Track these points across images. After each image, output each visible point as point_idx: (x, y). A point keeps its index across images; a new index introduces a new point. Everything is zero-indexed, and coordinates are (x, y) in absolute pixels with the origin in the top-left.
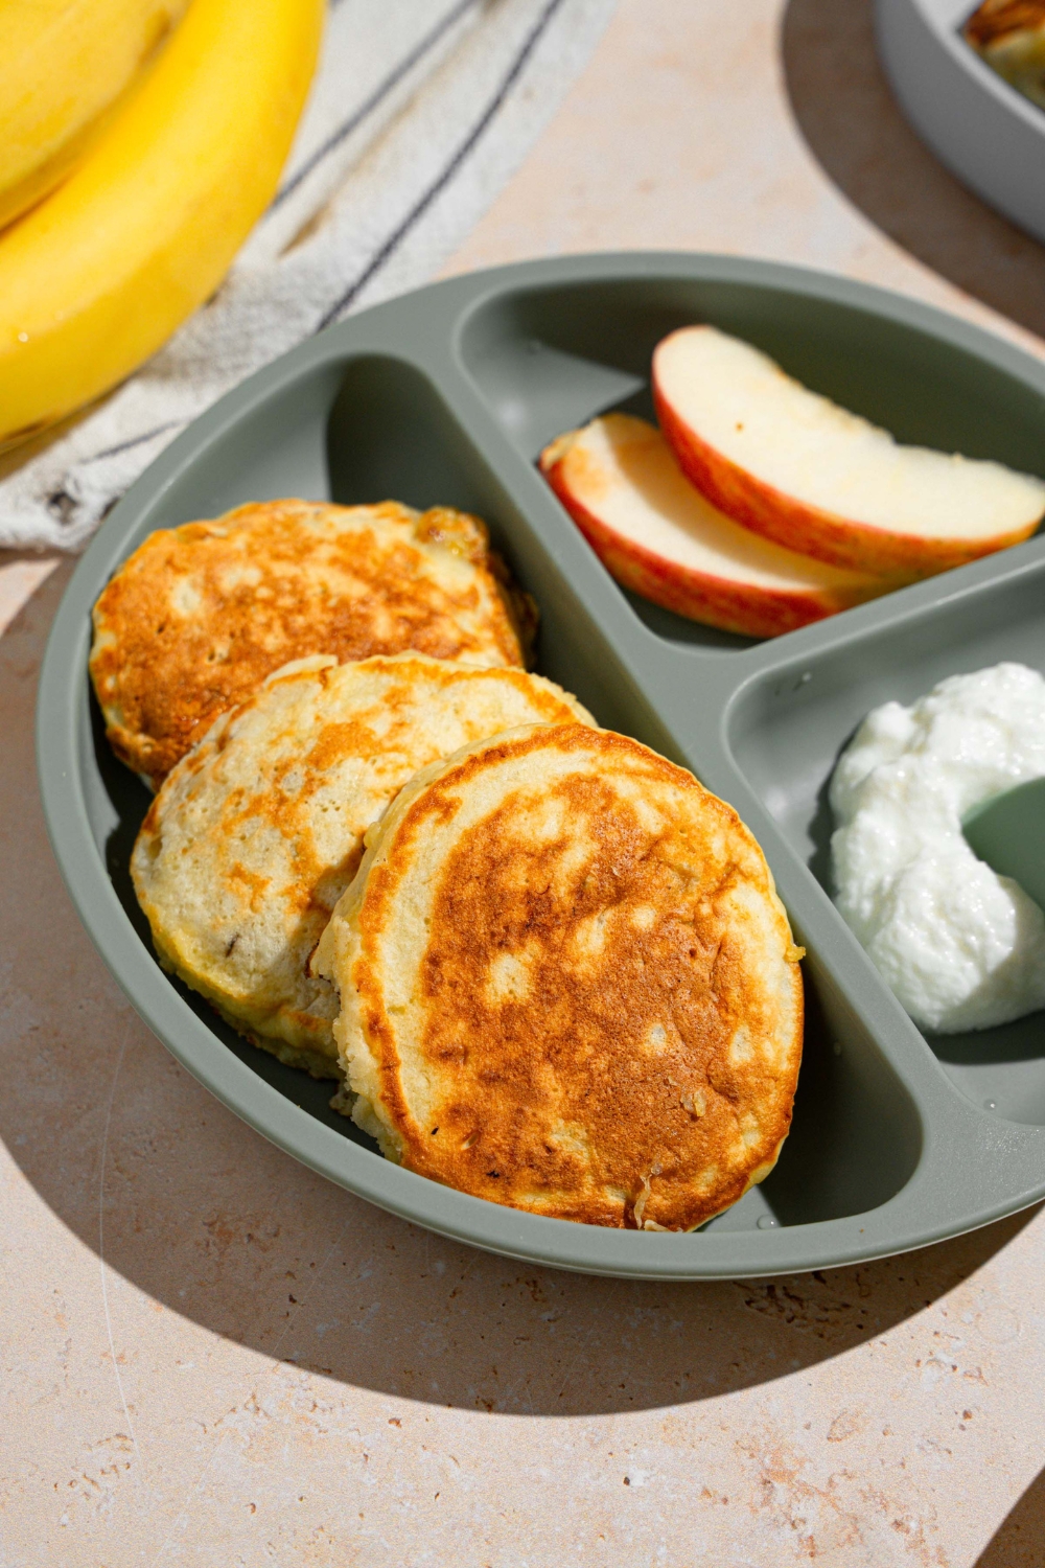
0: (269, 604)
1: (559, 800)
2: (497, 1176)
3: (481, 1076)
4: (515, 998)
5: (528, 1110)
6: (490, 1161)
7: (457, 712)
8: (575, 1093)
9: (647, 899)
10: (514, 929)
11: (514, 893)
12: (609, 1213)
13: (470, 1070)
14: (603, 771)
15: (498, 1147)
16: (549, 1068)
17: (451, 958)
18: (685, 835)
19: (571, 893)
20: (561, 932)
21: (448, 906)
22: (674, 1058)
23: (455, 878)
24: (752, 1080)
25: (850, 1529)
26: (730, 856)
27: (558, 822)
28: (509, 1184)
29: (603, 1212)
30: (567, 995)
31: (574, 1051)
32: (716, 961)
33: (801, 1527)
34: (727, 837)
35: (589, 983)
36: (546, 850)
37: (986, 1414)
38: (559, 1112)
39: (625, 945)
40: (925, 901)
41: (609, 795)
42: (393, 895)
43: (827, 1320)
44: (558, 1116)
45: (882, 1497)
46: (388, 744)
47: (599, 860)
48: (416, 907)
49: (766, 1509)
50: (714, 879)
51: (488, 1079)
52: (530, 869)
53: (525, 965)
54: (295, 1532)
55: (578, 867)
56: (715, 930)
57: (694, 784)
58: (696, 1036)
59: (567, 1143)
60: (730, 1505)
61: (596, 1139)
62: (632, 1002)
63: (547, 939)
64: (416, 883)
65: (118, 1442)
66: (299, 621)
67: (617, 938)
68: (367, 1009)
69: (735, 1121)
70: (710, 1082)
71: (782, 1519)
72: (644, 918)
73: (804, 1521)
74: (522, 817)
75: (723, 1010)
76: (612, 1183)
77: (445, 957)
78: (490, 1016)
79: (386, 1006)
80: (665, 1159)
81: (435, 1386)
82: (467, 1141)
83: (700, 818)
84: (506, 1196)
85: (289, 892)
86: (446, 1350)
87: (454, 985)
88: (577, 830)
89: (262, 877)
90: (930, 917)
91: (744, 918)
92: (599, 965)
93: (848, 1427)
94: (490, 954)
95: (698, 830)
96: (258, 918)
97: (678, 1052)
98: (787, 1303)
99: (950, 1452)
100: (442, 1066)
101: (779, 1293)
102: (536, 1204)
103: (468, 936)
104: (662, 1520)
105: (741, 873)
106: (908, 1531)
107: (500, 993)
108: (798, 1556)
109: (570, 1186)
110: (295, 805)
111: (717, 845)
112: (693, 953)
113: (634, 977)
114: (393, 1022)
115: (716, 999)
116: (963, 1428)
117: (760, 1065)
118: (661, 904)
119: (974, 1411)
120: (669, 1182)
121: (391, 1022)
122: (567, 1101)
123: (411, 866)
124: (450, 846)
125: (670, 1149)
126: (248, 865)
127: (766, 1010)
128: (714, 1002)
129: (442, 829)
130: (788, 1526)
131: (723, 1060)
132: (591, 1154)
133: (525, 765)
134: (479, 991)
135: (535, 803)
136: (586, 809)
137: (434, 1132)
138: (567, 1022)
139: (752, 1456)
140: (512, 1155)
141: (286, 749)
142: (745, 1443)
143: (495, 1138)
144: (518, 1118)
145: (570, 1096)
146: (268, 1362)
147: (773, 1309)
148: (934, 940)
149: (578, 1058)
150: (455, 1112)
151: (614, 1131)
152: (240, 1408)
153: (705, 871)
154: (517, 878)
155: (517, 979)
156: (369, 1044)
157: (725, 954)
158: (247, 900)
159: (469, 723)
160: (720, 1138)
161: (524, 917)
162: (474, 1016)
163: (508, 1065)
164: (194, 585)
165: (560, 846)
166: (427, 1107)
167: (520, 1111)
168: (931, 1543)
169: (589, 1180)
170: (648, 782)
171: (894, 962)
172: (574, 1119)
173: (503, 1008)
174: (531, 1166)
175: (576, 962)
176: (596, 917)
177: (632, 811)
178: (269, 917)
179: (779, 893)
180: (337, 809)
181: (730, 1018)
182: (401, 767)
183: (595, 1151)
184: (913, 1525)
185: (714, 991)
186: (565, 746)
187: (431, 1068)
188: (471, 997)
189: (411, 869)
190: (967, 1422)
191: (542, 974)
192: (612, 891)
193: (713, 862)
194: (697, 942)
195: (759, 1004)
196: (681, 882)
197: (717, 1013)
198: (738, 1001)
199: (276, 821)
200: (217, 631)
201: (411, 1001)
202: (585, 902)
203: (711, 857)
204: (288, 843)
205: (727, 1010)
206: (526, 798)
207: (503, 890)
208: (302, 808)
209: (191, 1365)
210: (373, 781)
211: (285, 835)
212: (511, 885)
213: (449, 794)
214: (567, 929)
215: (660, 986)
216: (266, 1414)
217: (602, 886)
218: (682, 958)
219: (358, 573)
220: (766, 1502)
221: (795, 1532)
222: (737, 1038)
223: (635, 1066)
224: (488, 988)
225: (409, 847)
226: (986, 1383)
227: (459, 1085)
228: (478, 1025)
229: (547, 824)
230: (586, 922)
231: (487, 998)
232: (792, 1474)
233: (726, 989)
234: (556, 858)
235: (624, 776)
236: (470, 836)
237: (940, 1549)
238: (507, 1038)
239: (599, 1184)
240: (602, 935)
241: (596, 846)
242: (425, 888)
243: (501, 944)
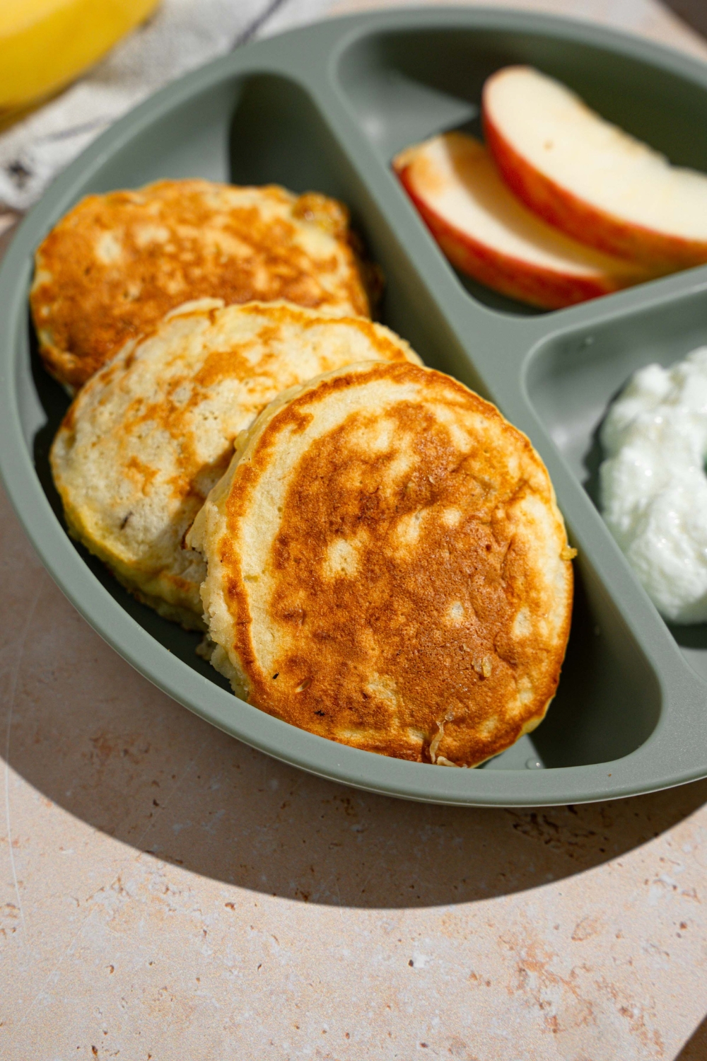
0: (173, 257)
1: (390, 421)
2: (322, 715)
3: (315, 635)
4: (346, 574)
5: (351, 664)
6: (318, 702)
7: (314, 349)
8: (388, 653)
9: (455, 503)
10: (349, 520)
11: (350, 492)
12: (410, 749)
13: (307, 630)
14: (427, 400)
15: (325, 692)
16: (369, 631)
17: (297, 540)
18: (488, 455)
19: (395, 494)
20: (386, 525)
21: (297, 499)
22: (468, 629)
23: (304, 476)
24: (529, 651)
25: (586, 1012)
26: (522, 474)
27: (388, 438)
28: (332, 721)
29: (405, 748)
30: (387, 575)
31: (390, 619)
32: (506, 555)
33: (547, 1008)
34: (520, 458)
35: (405, 566)
36: (378, 459)
37: (698, 926)
38: (375, 667)
39: (435, 538)
40: (671, 518)
41: (430, 419)
42: (254, 487)
43: (576, 844)
44: (374, 670)
45: (613, 988)
46: (259, 370)
47: (419, 469)
48: (272, 498)
49: (521, 992)
50: (508, 491)
51: (320, 637)
52: (364, 473)
53: (356, 549)
54: (144, 991)
55: (402, 474)
56: (507, 530)
57: (497, 416)
58: (487, 613)
59: (380, 692)
60: (491, 988)
61: (403, 691)
62: (438, 583)
63: (374, 529)
64: (273, 479)
65: (7, 910)
66: (197, 272)
67: (430, 532)
68: (228, 576)
69: (513, 682)
70: (496, 651)
71: (533, 1001)
72: (451, 517)
73: (550, 1004)
74: (361, 431)
75: (509, 594)
76: (415, 726)
77: (292, 539)
78: (325, 588)
79: (243, 574)
80: (457, 709)
81: (264, 878)
82: (301, 686)
83: (501, 442)
84: (329, 730)
85: (173, 481)
86: (275, 850)
87: (298, 561)
88: (403, 445)
89: (153, 468)
90: (675, 531)
91: (531, 523)
92: (414, 553)
93: (589, 930)
94: (328, 538)
95: (498, 452)
96: (147, 501)
97: (472, 625)
98: (546, 829)
99: (668, 954)
100: (284, 625)
101: (540, 820)
102: (352, 738)
103: (312, 524)
104: (437, 996)
105: (530, 488)
106: (631, 1016)
107: (334, 570)
108: (543, 1032)
109: (380, 726)
110: (182, 413)
111: (512, 464)
112: (488, 548)
113: (441, 564)
114: (248, 588)
115: (504, 585)
116: (679, 936)
117: (536, 640)
118: (465, 507)
119: (688, 923)
120: (459, 727)
121: (246, 587)
122: (382, 658)
123: (270, 465)
124: (301, 452)
125: (461, 701)
126: (143, 458)
127: (543, 596)
128: (503, 588)
129: (296, 438)
130: (537, 1007)
131: (507, 633)
132: (398, 701)
133: (365, 392)
134: (318, 567)
135: (371, 422)
136: (411, 429)
137: (275, 677)
138: (386, 596)
139: (511, 948)
140: (336, 699)
141: (178, 369)
142: (506, 939)
143: (324, 685)
144: (342, 669)
145: (385, 655)
146: (132, 852)
147: (534, 833)
148: (678, 550)
149: (392, 625)
150: (293, 662)
151: (418, 685)
152: (108, 887)
153: (502, 484)
154: (353, 480)
155: (348, 560)
156: (227, 604)
157: (514, 550)
158: (140, 486)
159: (324, 359)
160: (501, 695)
161: (358, 512)
162: (313, 587)
163: (337, 627)
164: (116, 239)
165: (389, 457)
166: (270, 657)
167: (344, 664)
168: (650, 1027)
169: (395, 722)
170: (461, 411)
171: (644, 566)
172: (387, 673)
173: (336, 582)
174: (351, 709)
175: (396, 549)
176: (414, 514)
177: (447, 433)
178: (156, 500)
179: (559, 505)
180: (216, 418)
181: (515, 600)
182: (268, 389)
183: (402, 699)
184: (636, 1012)
185: (503, 579)
186: (398, 379)
187: (276, 626)
188: (311, 572)
189: (269, 468)
190: (682, 932)
191: (368, 557)
192: (428, 495)
193: (508, 477)
194: (492, 539)
195: (538, 591)
196: (483, 492)
197: (504, 596)
198: (522, 588)
199: (167, 425)
200: (131, 276)
201: (263, 572)
202: (406, 502)
203: (507, 473)
204: (175, 443)
205: (512, 595)
206: (365, 418)
207: (341, 488)
208: (188, 416)
209: (70, 851)
210: (245, 398)
211: (173, 436)
212: (348, 485)
213: (304, 410)
214: (390, 523)
215: (461, 572)
216: (128, 893)
217: (420, 490)
218: (479, 551)
219: (245, 239)
220: (521, 986)
221: (542, 1012)
222: (519, 617)
223: (437, 634)
224: (325, 565)
225: (269, 450)
226: (699, 901)
227: (297, 640)
228: (315, 595)
229: (380, 439)
230: (405, 518)
231: (324, 573)
232: (542, 965)
233: (513, 578)
234: (385, 466)
235: (443, 406)
236: (318, 444)
237: (656, 1033)
238: (337, 606)
239: (404, 725)
240: (418, 529)
241: (417, 459)
242: (279, 483)
243: (337, 531)
